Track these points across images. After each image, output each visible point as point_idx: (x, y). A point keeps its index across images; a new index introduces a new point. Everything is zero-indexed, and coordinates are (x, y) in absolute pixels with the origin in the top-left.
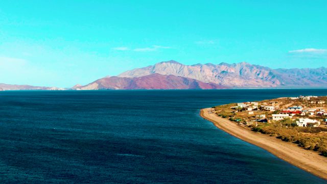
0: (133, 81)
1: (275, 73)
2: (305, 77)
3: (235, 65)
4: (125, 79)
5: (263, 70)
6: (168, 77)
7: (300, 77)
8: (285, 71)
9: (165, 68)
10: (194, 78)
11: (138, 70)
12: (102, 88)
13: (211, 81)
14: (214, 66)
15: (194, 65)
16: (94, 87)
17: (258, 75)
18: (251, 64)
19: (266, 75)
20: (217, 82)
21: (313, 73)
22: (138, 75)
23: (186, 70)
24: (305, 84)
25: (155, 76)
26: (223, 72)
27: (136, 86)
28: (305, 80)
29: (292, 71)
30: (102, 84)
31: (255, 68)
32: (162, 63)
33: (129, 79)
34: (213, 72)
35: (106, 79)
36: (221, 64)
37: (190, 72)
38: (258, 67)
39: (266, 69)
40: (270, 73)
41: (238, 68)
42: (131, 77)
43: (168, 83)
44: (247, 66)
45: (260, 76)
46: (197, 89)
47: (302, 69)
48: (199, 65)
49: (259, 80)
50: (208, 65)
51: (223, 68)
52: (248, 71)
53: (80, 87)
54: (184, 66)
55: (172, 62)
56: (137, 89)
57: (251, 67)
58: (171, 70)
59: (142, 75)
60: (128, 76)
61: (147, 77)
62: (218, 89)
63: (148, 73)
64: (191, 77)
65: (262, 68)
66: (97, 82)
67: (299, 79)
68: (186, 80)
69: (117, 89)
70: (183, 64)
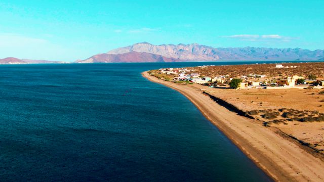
0: (117, 57)
1: (216, 51)
2: (236, 53)
3: (189, 45)
4: (112, 55)
5: (208, 49)
6: (142, 54)
7: (232, 53)
8: (223, 49)
9: (140, 47)
10: (160, 54)
11: (120, 49)
12: (96, 62)
13: (172, 56)
14: (175, 46)
15: (160, 46)
16: (90, 61)
17: (205, 52)
18: (200, 45)
19: (209, 53)
20: (176, 57)
21: (242, 51)
22: (120, 52)
23: (155, 49)
24: (236, 58)
25: (133, 53)
26: (181, 50)
27: (119, 60)
28: (236, 55)
29: (228, 49)
30: (96, 59)
31: (202, 47)
32: (138, 44)
33: (115, 55)
34: (174, 50)
35: (99, 55)
36: (180, 44)
37: (158, 50)
38: (204, 46)
39: (210, 48)
40: (213, 51)
41: (191, 48)
42: (116, 54)
43: (142, 58)
44: (197, 46)
45: (206, 53)
46: (162, 62)
47: (235, 48)
48: (164, 45)
49: (205, 56)
50: (170, 45)
51: (181, 47)
52: (198, 49)
53: (81, 61)
54: (154, 46)
55: (145, 43)
56: (120, 62)
57: (200, 47)
58: (145, 49)
59: (124, 52)
60: (113, 53)
61: (127, 54)
62: (176, 62)
63: (128, 51)
64: (158, 53)
65: (207, 47)
66: (92, 57)
67: (232, 55)
68: (154, 56)
69: (106, 62)
70: (152, 44)
